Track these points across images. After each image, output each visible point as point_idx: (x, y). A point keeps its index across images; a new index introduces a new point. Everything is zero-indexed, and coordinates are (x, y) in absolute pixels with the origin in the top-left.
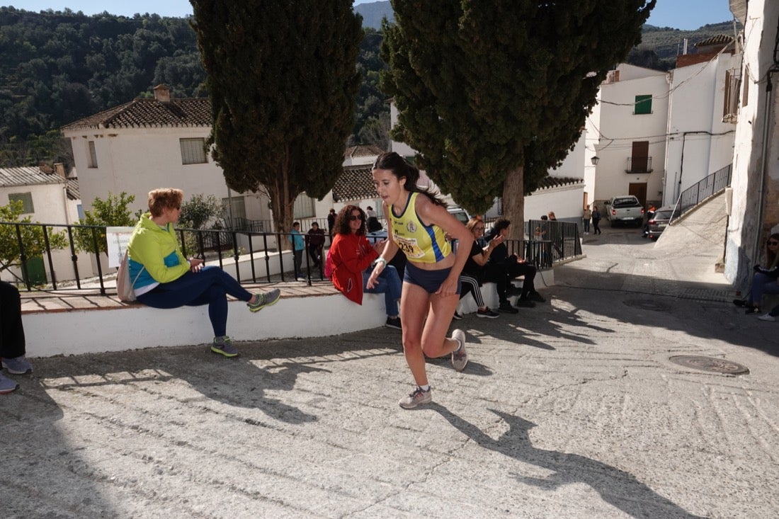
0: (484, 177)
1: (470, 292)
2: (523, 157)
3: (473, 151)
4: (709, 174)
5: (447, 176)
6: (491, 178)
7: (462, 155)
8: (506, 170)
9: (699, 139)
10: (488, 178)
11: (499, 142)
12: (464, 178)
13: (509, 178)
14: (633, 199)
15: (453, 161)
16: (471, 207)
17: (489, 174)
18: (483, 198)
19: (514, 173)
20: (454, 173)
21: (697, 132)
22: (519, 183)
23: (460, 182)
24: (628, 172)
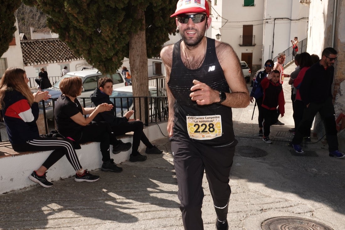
0: (107, 39)
1: (65, 156)
2: (144, 22)
3: (94, 14)
4: (290, 47)
5: (75, 38)
6: (114, 40)
7: (84, 17)
8: (129, 33)
9: (284, 23)
10: (111, 40)
11: (117, 6)
12: (91, 40)
13: (133, 41)
14: (244, 63)
15: (75, 23)
16: (101, 67)
17: (112, 37)
18: (111, 59)
19: (137, 36)
20: (80, 35)
21: (282, 18)
22: (142, 45)
23: (88, 44)
24: (240, 46)
